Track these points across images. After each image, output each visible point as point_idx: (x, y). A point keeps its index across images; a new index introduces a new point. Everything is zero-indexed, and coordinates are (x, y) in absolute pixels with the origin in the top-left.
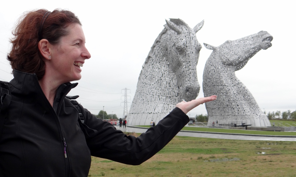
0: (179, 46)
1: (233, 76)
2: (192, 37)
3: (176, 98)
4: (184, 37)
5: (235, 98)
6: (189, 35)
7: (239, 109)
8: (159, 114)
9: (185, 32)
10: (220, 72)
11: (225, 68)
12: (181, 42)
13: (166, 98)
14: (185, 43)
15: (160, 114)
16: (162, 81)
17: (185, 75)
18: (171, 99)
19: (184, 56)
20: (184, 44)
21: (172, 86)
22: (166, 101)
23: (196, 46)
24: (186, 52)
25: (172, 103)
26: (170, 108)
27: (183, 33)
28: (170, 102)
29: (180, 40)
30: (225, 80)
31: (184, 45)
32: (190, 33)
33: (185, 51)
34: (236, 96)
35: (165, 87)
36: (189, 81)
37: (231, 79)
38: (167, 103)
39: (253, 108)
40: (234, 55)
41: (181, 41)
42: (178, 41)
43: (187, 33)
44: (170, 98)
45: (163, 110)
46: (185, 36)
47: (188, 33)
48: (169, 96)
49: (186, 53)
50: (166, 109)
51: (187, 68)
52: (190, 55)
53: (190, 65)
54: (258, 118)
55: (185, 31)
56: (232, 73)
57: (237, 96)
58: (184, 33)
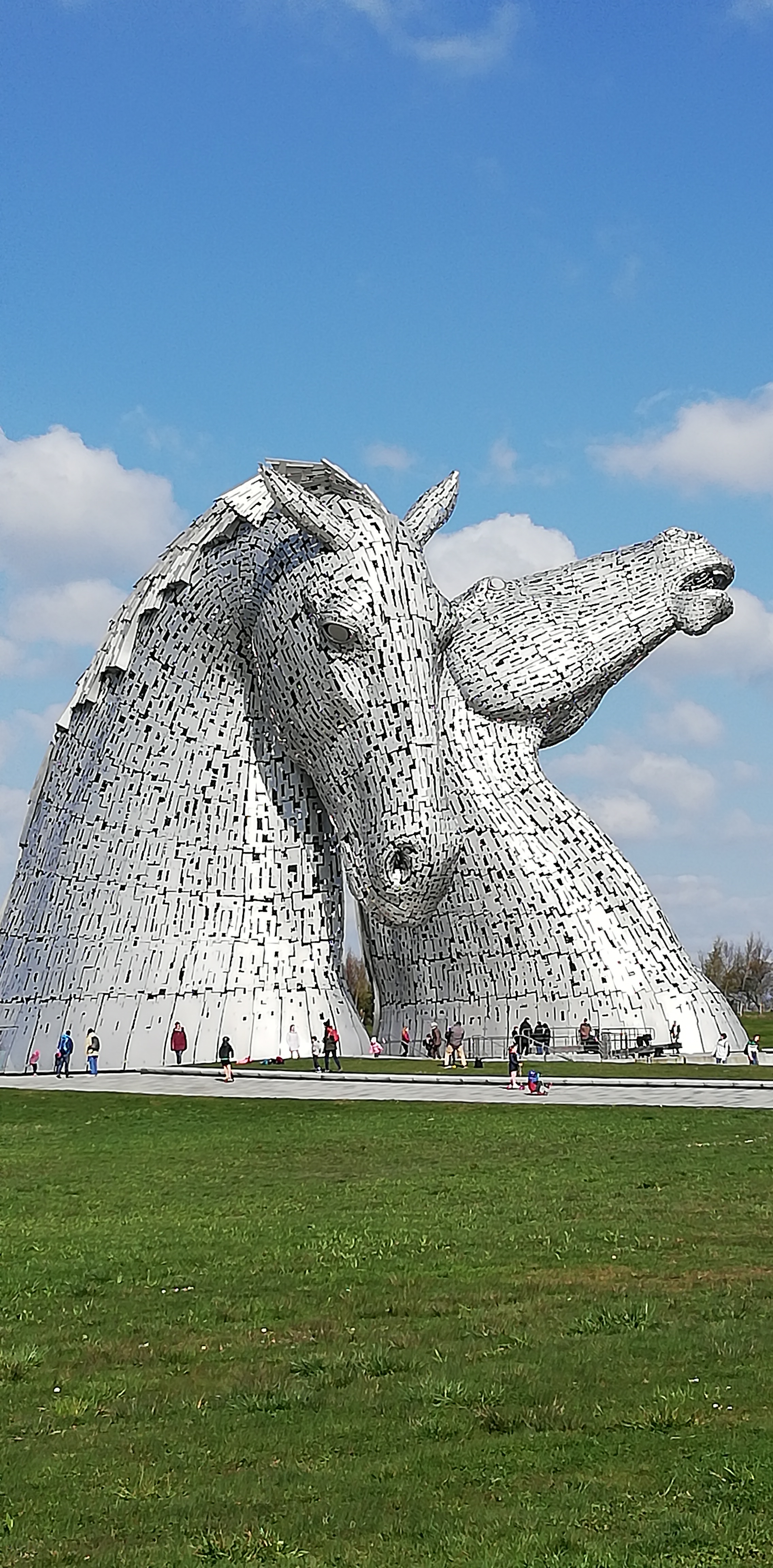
0: (343, 613)
1: (531, 775)
2: (411, 567)
3: (307, 904)
4: (370, 566)
5: (551, 900)
6: (396, 559)
7: (575, 960)
8: (212, 999)
9: (370, 540)
10: (459, 753)
11: (483, 731)
12: (352, 593)
13: (248, 905)
14: (378, 599)
15: (218, 998)
16: (212, 812)
17: (383, 779)
18: (274, 913)
19: (372, 669)
20: (371, 604)
21: (277, 838)
22: (246, 924)
23: (433, 616)
24: (386, 651)
25: (285, 931)
26: (273, 961)
27: (361, 544)
28: (268, 930)
29: (343, 586)
30: (491, 797)
31: (373, 614)
32: (397, 543)
33: (379, 642)
34: (556, 885)
35: (239, 843)
36: (406, 809)
37: (523, 792)
38: (254, 936)
39: (655, 950)
40: (531, 660)
41: (355, 589)
42: (334, 591)
43: (384, 544)
44: (269, 905)
45: (234, 972)
46: (375, 563)
47: (388, 545)
48: (259, 894)
49: (381, 653)
50: (247, 966)
51: (391, 739)
52: (406, 665)
53: (409, 722)
54: (685, 1007)
55: (366, 534)
56: (525, 760)
57: (560, 889)
58: (366, 544)
